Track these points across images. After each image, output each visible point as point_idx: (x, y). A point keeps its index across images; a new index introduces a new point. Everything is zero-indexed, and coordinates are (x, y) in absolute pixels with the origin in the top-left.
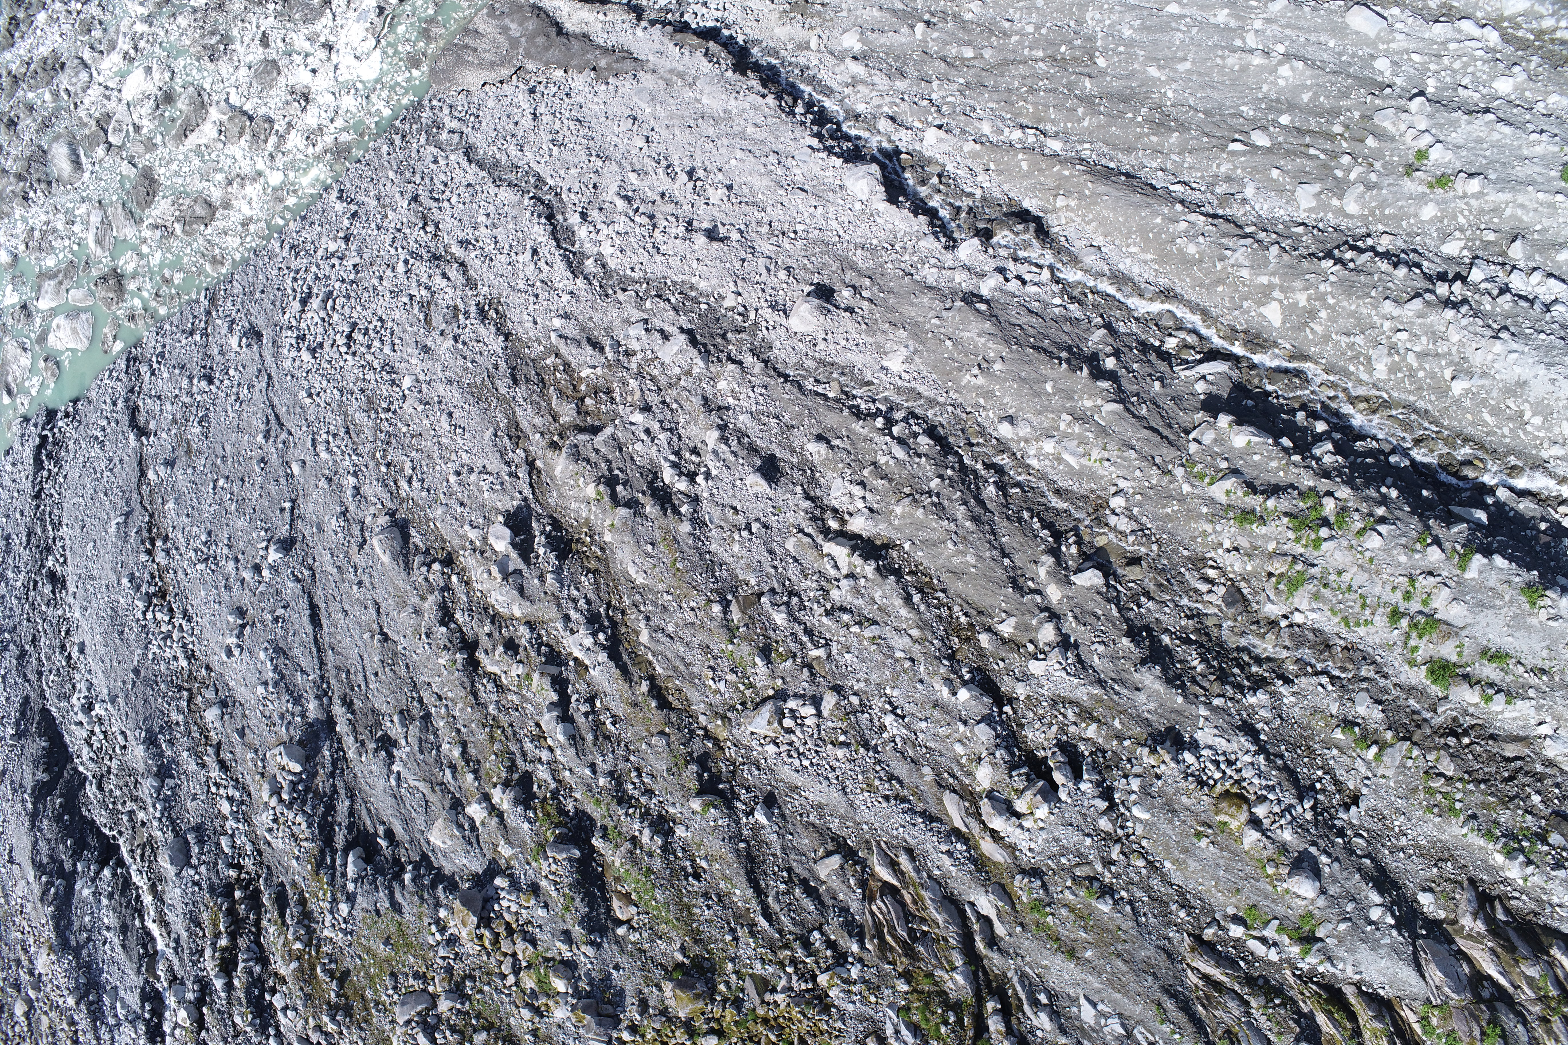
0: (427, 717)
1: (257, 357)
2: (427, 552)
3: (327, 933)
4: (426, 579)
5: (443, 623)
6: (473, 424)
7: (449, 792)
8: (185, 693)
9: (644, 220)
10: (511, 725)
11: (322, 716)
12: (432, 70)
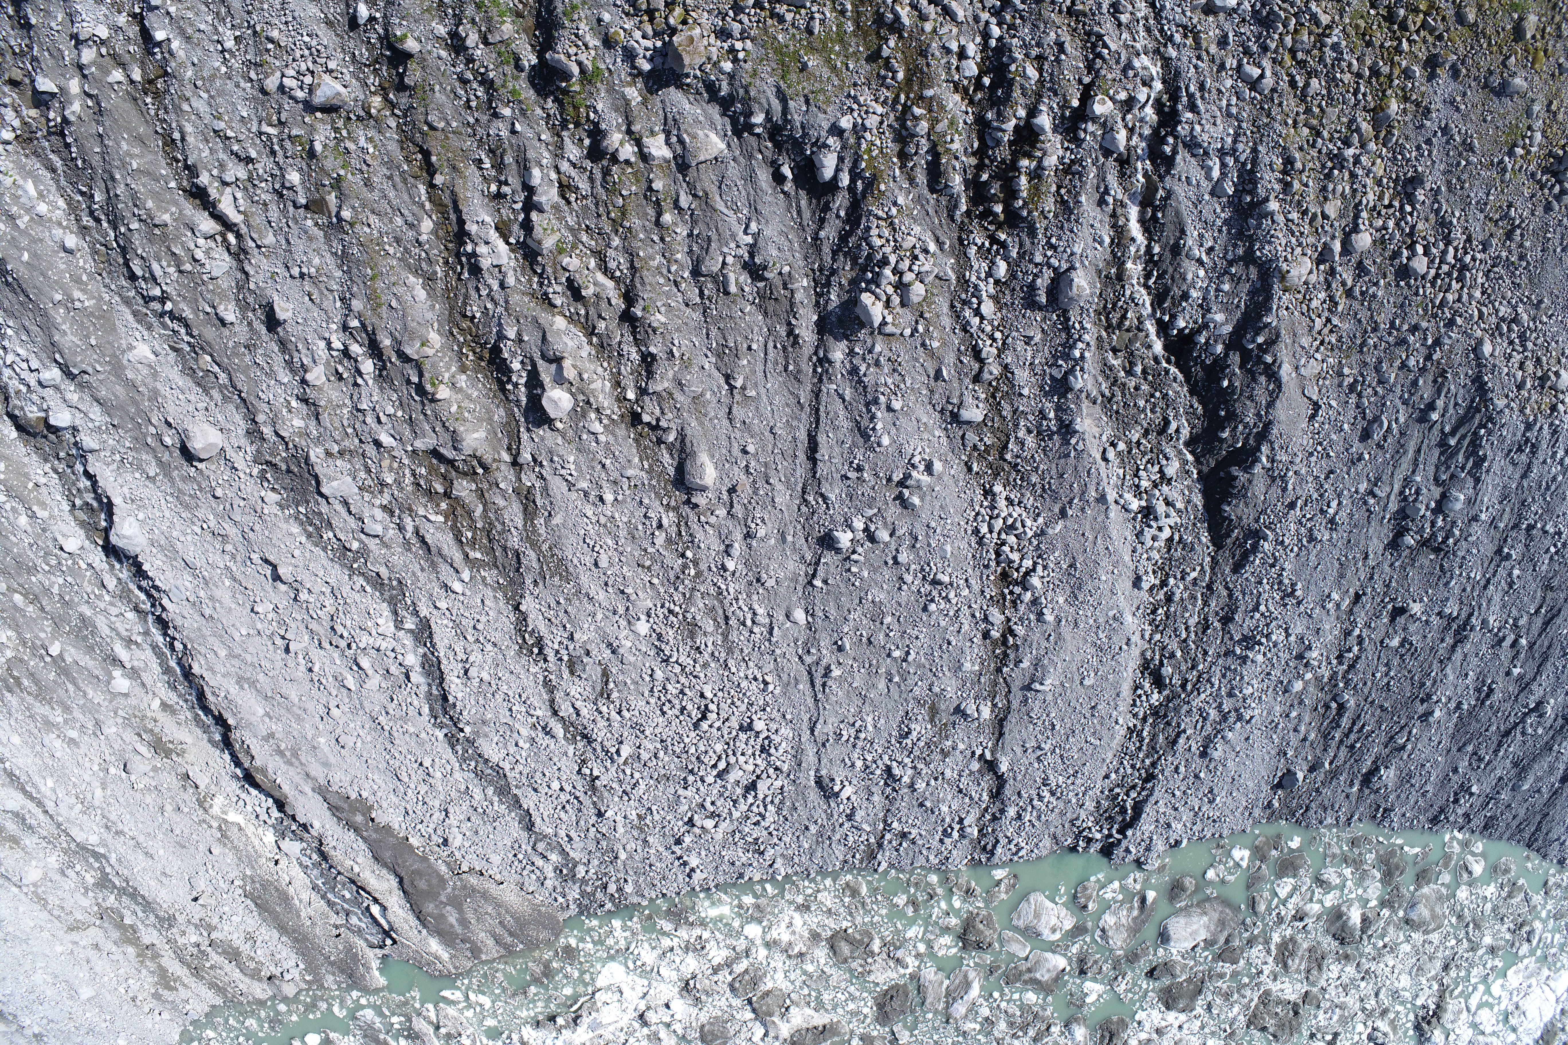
0: (696, 273)
1: (824, 761)
2: (660, 442)
3: (880, 110)
4: (663, 413)
5: (653, 356)
6: (573, 539)
7: (688, 183)
8: (1008, 457)
9: (340, 629)
10: (599, 216)
11: (830, 340)
12: (557, 936)
